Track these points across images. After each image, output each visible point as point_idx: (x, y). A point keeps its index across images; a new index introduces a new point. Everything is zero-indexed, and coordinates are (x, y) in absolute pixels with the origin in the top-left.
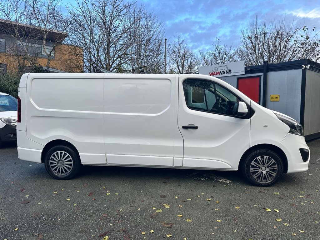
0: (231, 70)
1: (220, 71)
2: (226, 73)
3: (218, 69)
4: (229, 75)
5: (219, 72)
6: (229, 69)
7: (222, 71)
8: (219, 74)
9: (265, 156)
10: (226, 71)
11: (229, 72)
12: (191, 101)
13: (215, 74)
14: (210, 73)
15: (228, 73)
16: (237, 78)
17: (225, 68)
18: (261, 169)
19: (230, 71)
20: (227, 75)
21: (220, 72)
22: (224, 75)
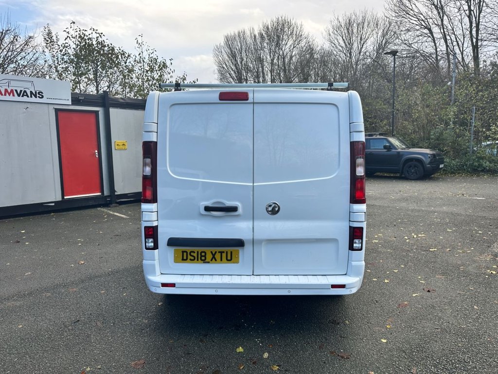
0: (42, 93)
1: (14, 89)
2: (31, 97)
3: (8, 83)
4: (38, 100)
5: (12, 90)
6: (38, 89)
7: (21, 91)
8: (14, 95)
10: (31, 92)
11: (38, 95)
15: (36, 97)
16: (56, 109)
17: (29, 85)
19: (39, 94)
20: (33, 99)
21: (16, 91)
22: (25, 99)
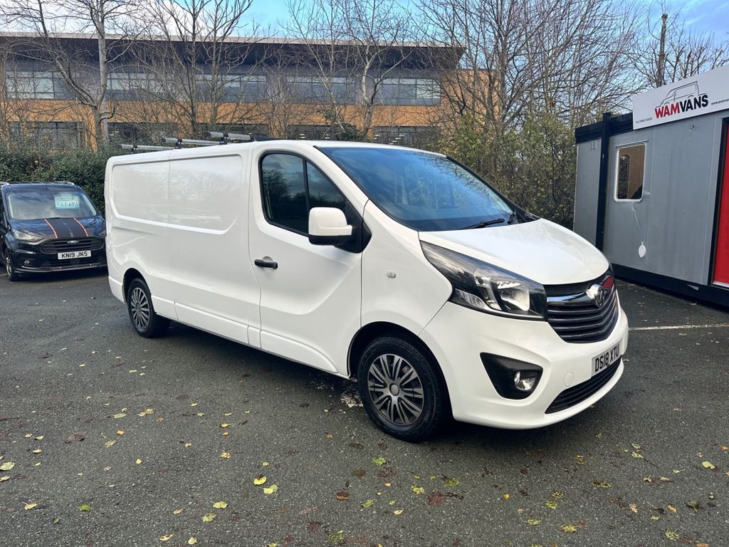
0: (706, 96)
1: (678, 101)
2: (695, 108)
3: (675, 94)
4: (702, 111)
5: (677, 104)
6: (702, 92)
7: (685, 102)
9: (396, 356)
10: (695, 101)
11: (702, 102)
12: (613, 194)
13: (668, 113)
14: (658, 109)
15: (700, 107)
16: (724, 119)
17: (691, 90)
18: (388, 388)
19: (704, 100)
20: (698, 111)
21: (681, 103)
22: (690, 113)
